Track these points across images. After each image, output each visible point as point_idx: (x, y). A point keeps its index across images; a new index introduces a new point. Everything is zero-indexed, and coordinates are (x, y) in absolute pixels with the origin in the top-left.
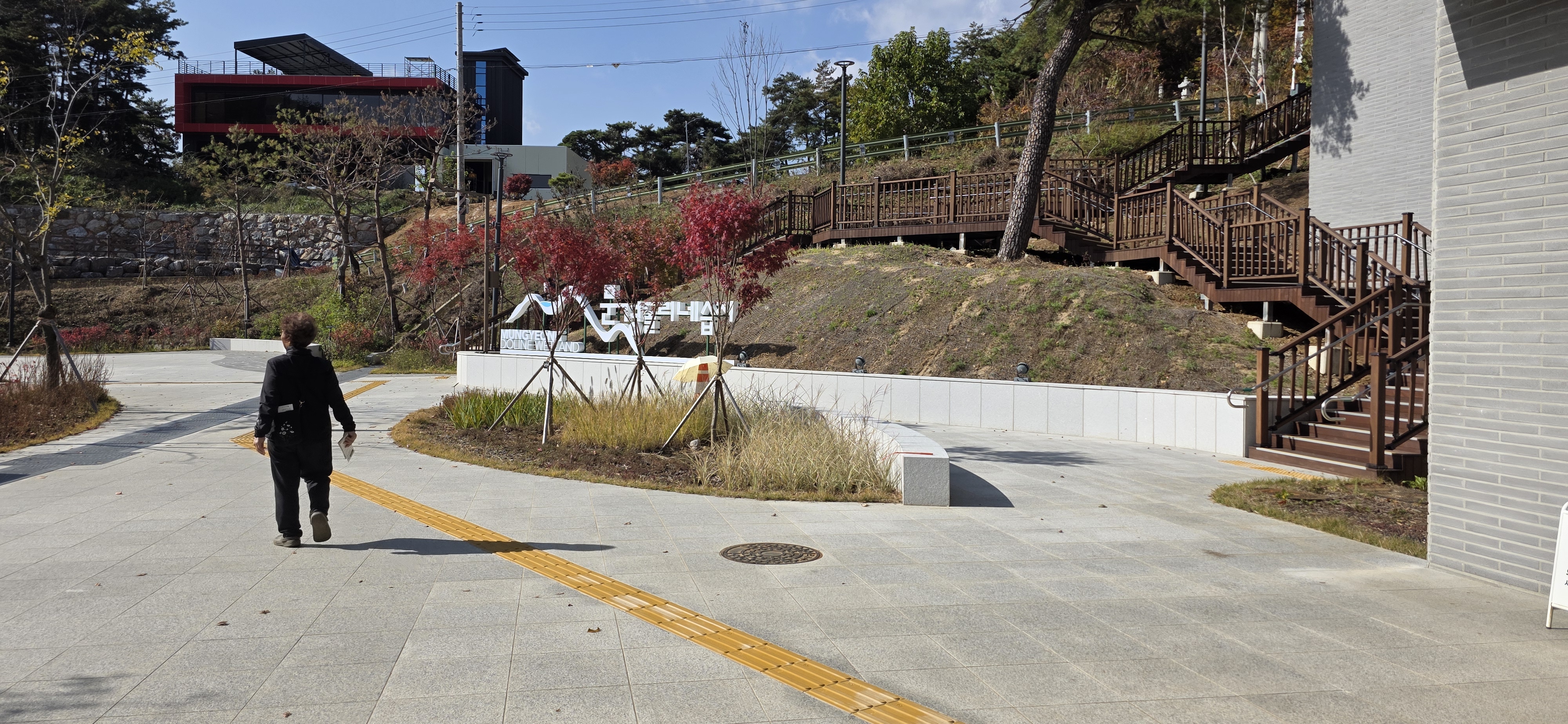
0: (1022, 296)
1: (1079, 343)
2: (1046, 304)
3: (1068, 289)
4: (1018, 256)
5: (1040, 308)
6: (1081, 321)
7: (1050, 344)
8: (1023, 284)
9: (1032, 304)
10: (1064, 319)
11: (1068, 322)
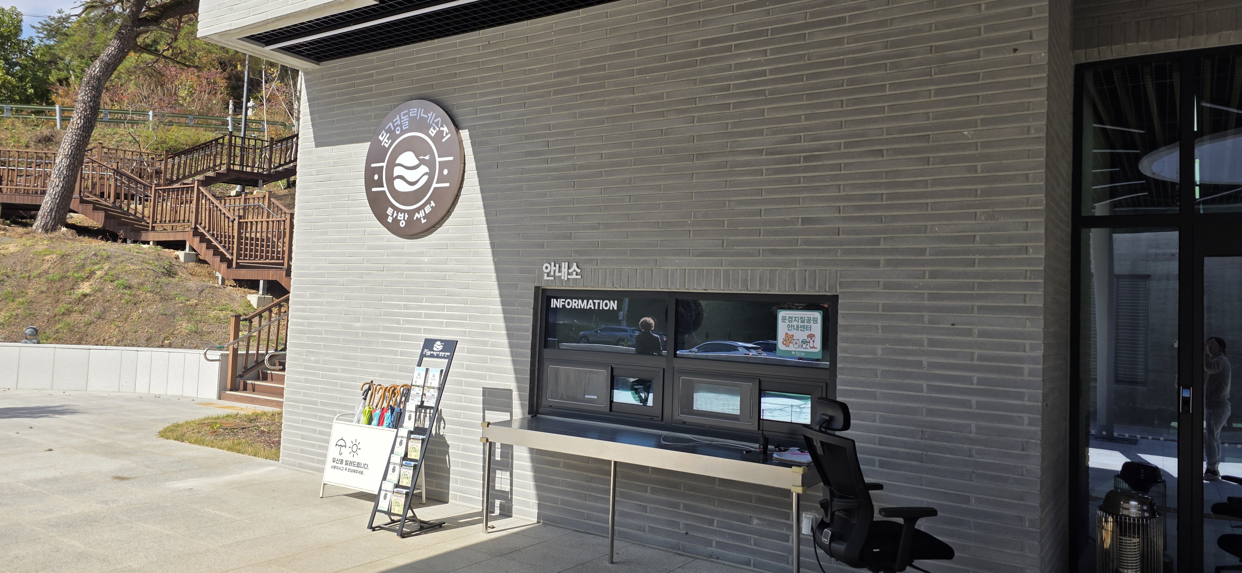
0: (46, 266)
1: (96, 310)
2: (69, 274)
3: (93, 261)
4: (54, 229)
5: (62, 278)
6: (100, 290)
7: (68, 310)
8: (49, 254)
9: (55, 274)
10: (85, 288)
11: (88, 291)
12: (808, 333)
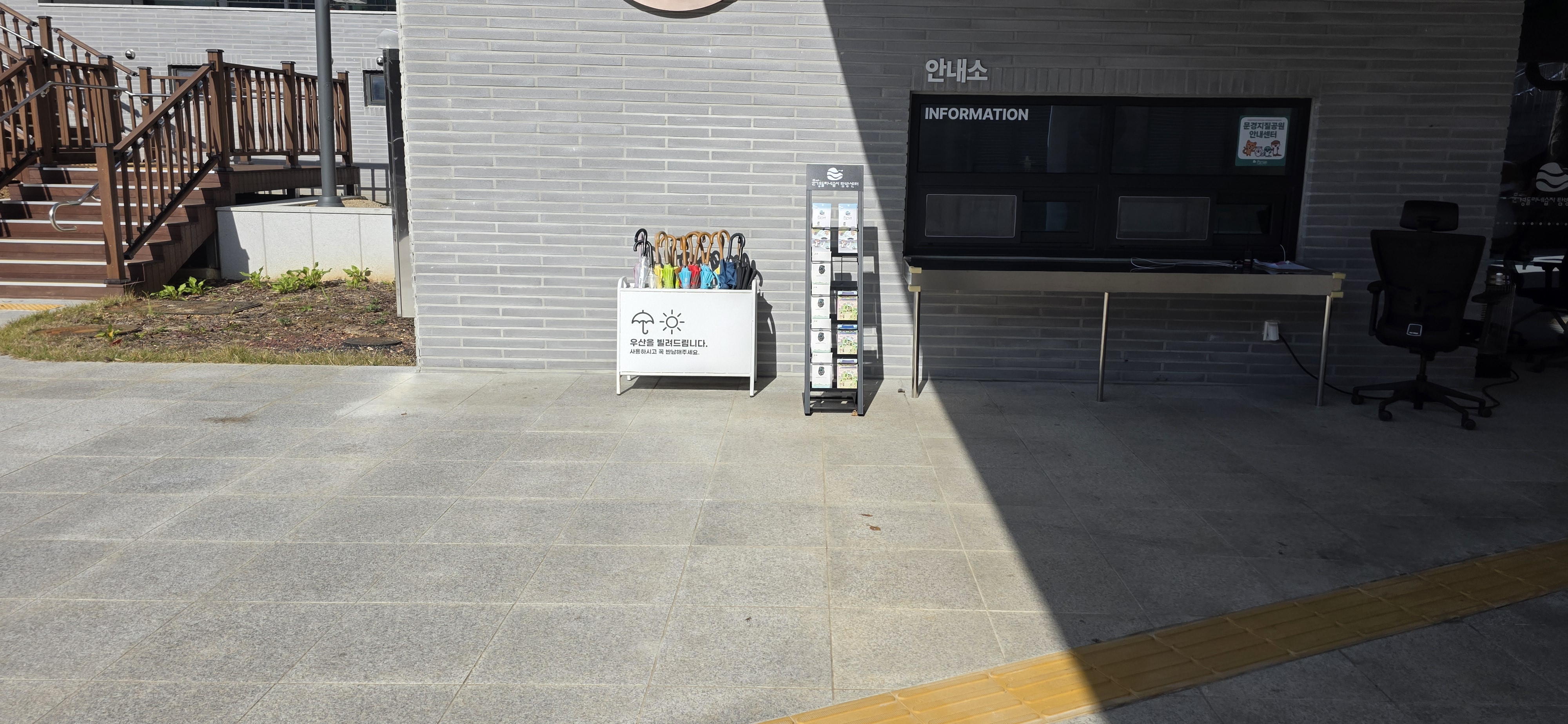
12: (1272, 139)
